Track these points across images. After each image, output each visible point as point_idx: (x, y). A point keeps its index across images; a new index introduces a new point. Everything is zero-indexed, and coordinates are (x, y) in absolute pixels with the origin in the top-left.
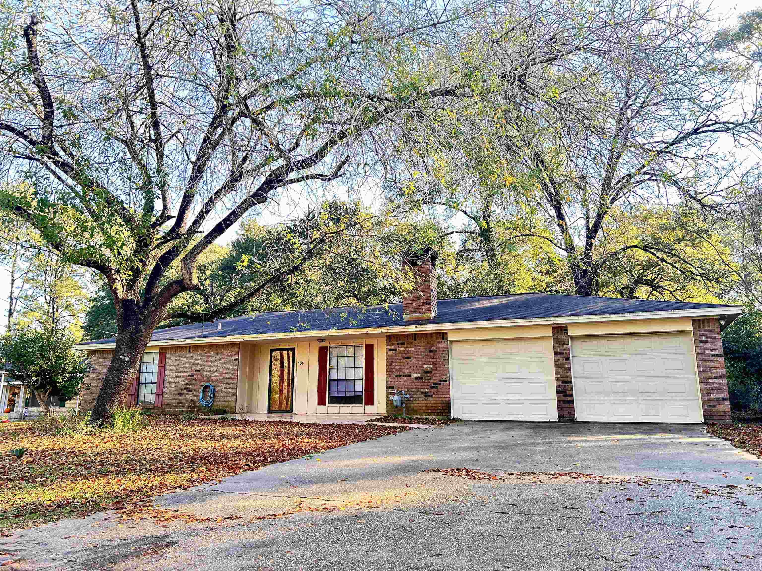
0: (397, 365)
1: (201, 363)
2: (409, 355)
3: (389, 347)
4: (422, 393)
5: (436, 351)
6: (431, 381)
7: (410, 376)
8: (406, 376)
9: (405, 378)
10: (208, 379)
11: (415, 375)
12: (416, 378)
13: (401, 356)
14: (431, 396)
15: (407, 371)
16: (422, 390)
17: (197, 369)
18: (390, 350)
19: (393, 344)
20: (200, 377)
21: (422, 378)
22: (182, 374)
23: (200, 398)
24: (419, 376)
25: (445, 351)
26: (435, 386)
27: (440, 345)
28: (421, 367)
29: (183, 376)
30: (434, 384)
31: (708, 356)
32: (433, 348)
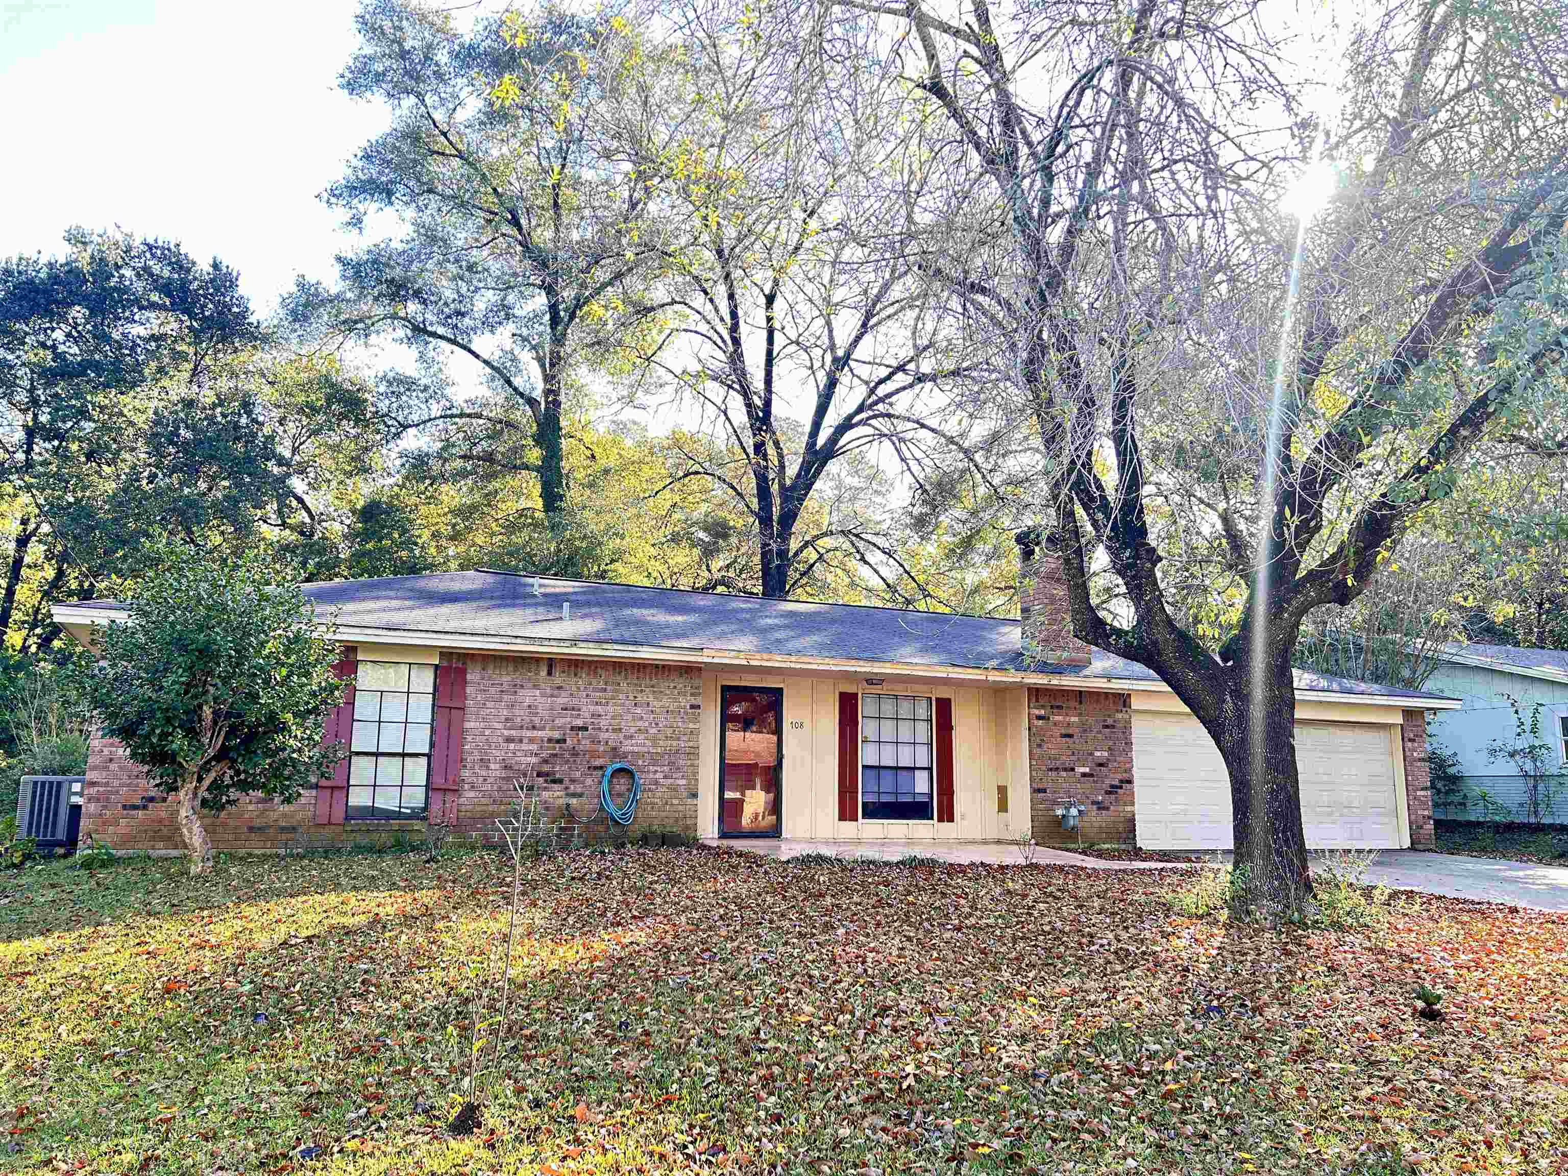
0: (1050, 748)
1: (587, 709)
2: (1070, 732)
4: (1093, 803)
5: (1113, 727)
6: (1108, 782)
7: (1073, 769)
8: (1065, 770)
9: (1064, 774)
11: (1082, 770)
12: (1084, 775)
13: (1057, 732)
14: (1108, 809)
15: (1066, 760)
16: (1093, 797)
17: (579, 723)
18: (1039, 718)
19: (1043, 707)
20: (586, 744)
21: (1091, 775)
22: (529, 734)
24: (1087, 770)
25: (1127, 728)
26: (1113, 790)
27: (1119, 716)
28: (1091, 754)
29: (531, 740)
30: (1112, 786)
32: (1110, 721)
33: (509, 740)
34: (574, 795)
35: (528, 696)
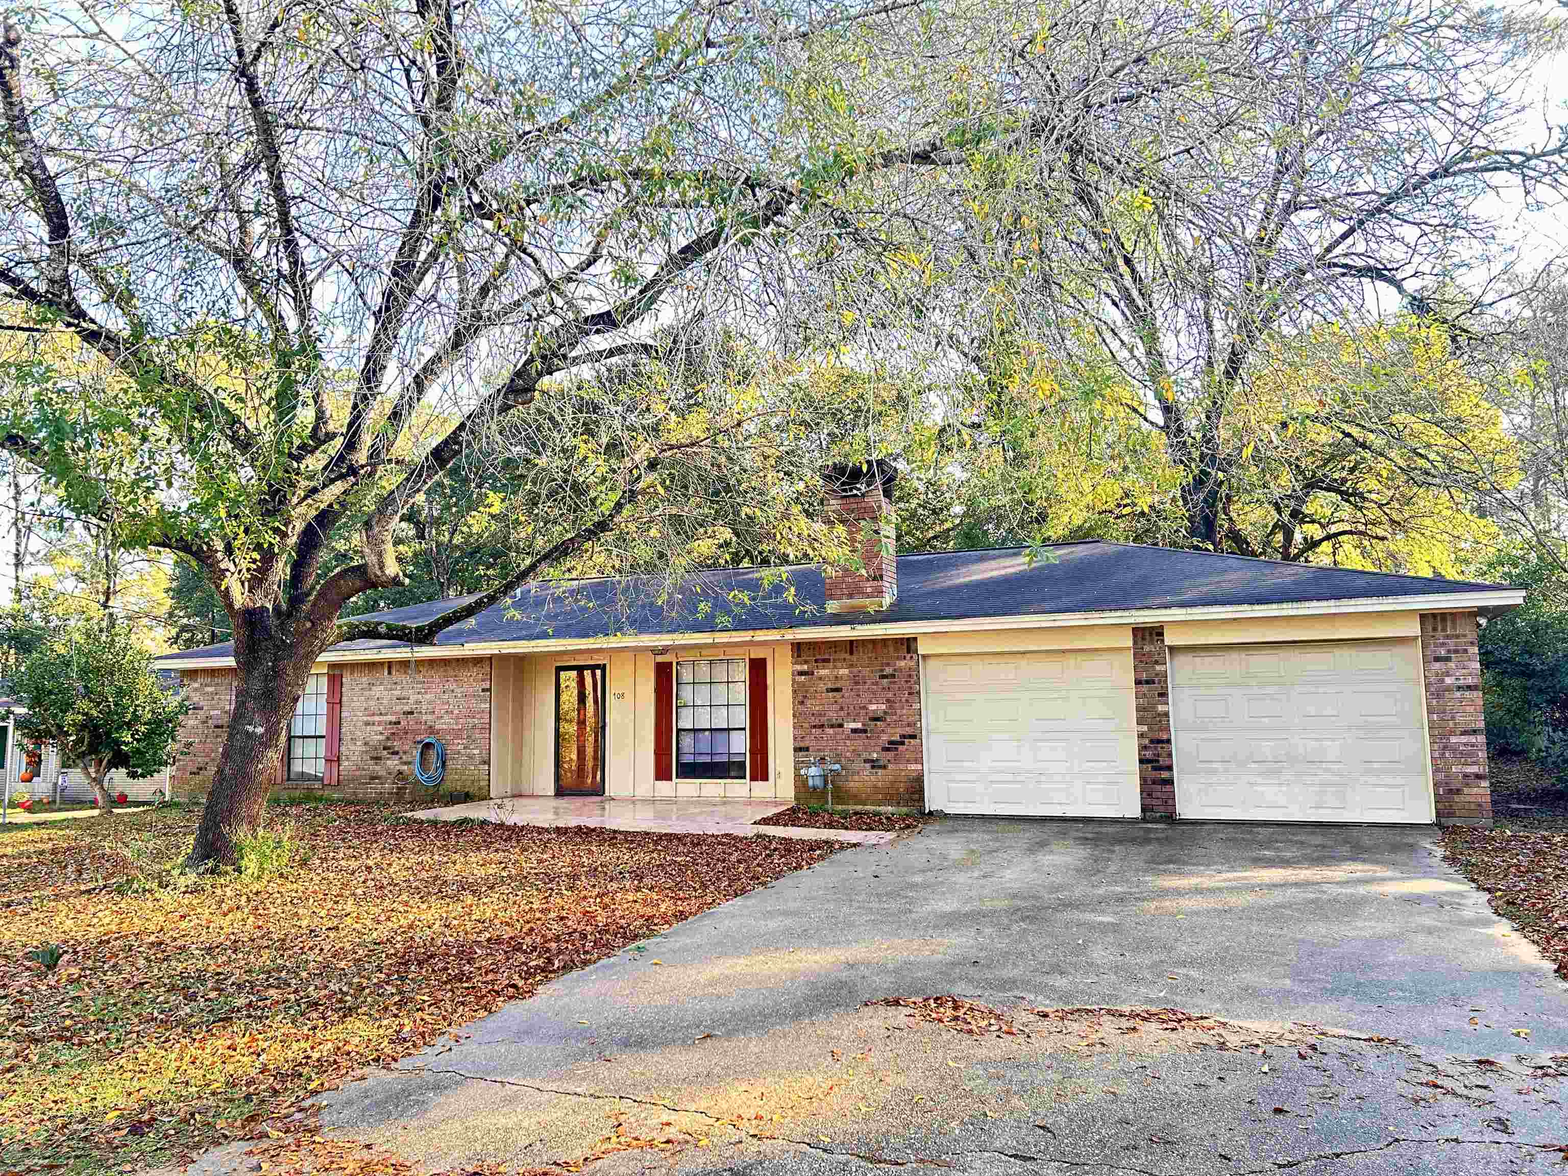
0: (813, 705)
1: (413, 698)
2: (838, 685)
3: (799, 668)
4: (866, 761)
5: (893, 676)
6: (885, 737)
7: (841, 726)
8: (832, 726)
9: (831, 731)
10: (431, 730)
11: (853, 725)
12: (854, 731)
13: (822, 687)
14: (884, 767)
15: (833, 715)
16: (865, 755)
17: (407, 708)
18: (801, 673)
19: (806, 662)
20: (413, 724)
21: (865, 731)
22: (377, 718)
23: (416, 768)
24: (859, 725)
25: (912, 677)
26: (892, 746)
27: (902, 663)
28: (865, 708)
29: (380, 723)
30: (891, 743)
31: (1448, 689)
32: (888, 671)
33: (367, 724)
34: (406, 763)
35: (378, 691)
